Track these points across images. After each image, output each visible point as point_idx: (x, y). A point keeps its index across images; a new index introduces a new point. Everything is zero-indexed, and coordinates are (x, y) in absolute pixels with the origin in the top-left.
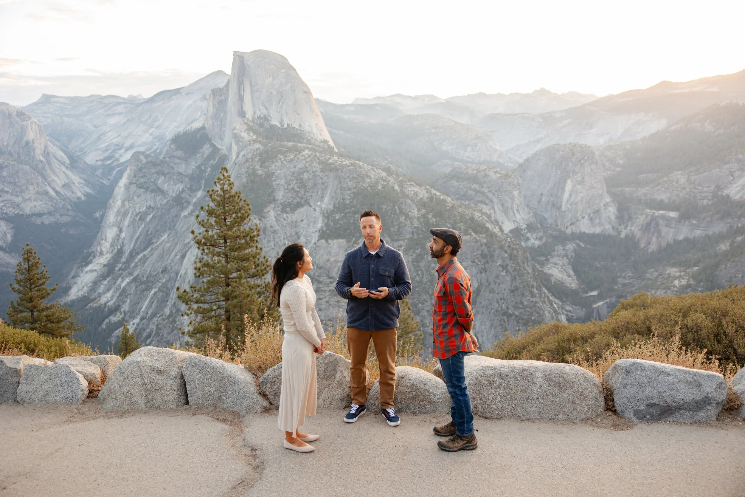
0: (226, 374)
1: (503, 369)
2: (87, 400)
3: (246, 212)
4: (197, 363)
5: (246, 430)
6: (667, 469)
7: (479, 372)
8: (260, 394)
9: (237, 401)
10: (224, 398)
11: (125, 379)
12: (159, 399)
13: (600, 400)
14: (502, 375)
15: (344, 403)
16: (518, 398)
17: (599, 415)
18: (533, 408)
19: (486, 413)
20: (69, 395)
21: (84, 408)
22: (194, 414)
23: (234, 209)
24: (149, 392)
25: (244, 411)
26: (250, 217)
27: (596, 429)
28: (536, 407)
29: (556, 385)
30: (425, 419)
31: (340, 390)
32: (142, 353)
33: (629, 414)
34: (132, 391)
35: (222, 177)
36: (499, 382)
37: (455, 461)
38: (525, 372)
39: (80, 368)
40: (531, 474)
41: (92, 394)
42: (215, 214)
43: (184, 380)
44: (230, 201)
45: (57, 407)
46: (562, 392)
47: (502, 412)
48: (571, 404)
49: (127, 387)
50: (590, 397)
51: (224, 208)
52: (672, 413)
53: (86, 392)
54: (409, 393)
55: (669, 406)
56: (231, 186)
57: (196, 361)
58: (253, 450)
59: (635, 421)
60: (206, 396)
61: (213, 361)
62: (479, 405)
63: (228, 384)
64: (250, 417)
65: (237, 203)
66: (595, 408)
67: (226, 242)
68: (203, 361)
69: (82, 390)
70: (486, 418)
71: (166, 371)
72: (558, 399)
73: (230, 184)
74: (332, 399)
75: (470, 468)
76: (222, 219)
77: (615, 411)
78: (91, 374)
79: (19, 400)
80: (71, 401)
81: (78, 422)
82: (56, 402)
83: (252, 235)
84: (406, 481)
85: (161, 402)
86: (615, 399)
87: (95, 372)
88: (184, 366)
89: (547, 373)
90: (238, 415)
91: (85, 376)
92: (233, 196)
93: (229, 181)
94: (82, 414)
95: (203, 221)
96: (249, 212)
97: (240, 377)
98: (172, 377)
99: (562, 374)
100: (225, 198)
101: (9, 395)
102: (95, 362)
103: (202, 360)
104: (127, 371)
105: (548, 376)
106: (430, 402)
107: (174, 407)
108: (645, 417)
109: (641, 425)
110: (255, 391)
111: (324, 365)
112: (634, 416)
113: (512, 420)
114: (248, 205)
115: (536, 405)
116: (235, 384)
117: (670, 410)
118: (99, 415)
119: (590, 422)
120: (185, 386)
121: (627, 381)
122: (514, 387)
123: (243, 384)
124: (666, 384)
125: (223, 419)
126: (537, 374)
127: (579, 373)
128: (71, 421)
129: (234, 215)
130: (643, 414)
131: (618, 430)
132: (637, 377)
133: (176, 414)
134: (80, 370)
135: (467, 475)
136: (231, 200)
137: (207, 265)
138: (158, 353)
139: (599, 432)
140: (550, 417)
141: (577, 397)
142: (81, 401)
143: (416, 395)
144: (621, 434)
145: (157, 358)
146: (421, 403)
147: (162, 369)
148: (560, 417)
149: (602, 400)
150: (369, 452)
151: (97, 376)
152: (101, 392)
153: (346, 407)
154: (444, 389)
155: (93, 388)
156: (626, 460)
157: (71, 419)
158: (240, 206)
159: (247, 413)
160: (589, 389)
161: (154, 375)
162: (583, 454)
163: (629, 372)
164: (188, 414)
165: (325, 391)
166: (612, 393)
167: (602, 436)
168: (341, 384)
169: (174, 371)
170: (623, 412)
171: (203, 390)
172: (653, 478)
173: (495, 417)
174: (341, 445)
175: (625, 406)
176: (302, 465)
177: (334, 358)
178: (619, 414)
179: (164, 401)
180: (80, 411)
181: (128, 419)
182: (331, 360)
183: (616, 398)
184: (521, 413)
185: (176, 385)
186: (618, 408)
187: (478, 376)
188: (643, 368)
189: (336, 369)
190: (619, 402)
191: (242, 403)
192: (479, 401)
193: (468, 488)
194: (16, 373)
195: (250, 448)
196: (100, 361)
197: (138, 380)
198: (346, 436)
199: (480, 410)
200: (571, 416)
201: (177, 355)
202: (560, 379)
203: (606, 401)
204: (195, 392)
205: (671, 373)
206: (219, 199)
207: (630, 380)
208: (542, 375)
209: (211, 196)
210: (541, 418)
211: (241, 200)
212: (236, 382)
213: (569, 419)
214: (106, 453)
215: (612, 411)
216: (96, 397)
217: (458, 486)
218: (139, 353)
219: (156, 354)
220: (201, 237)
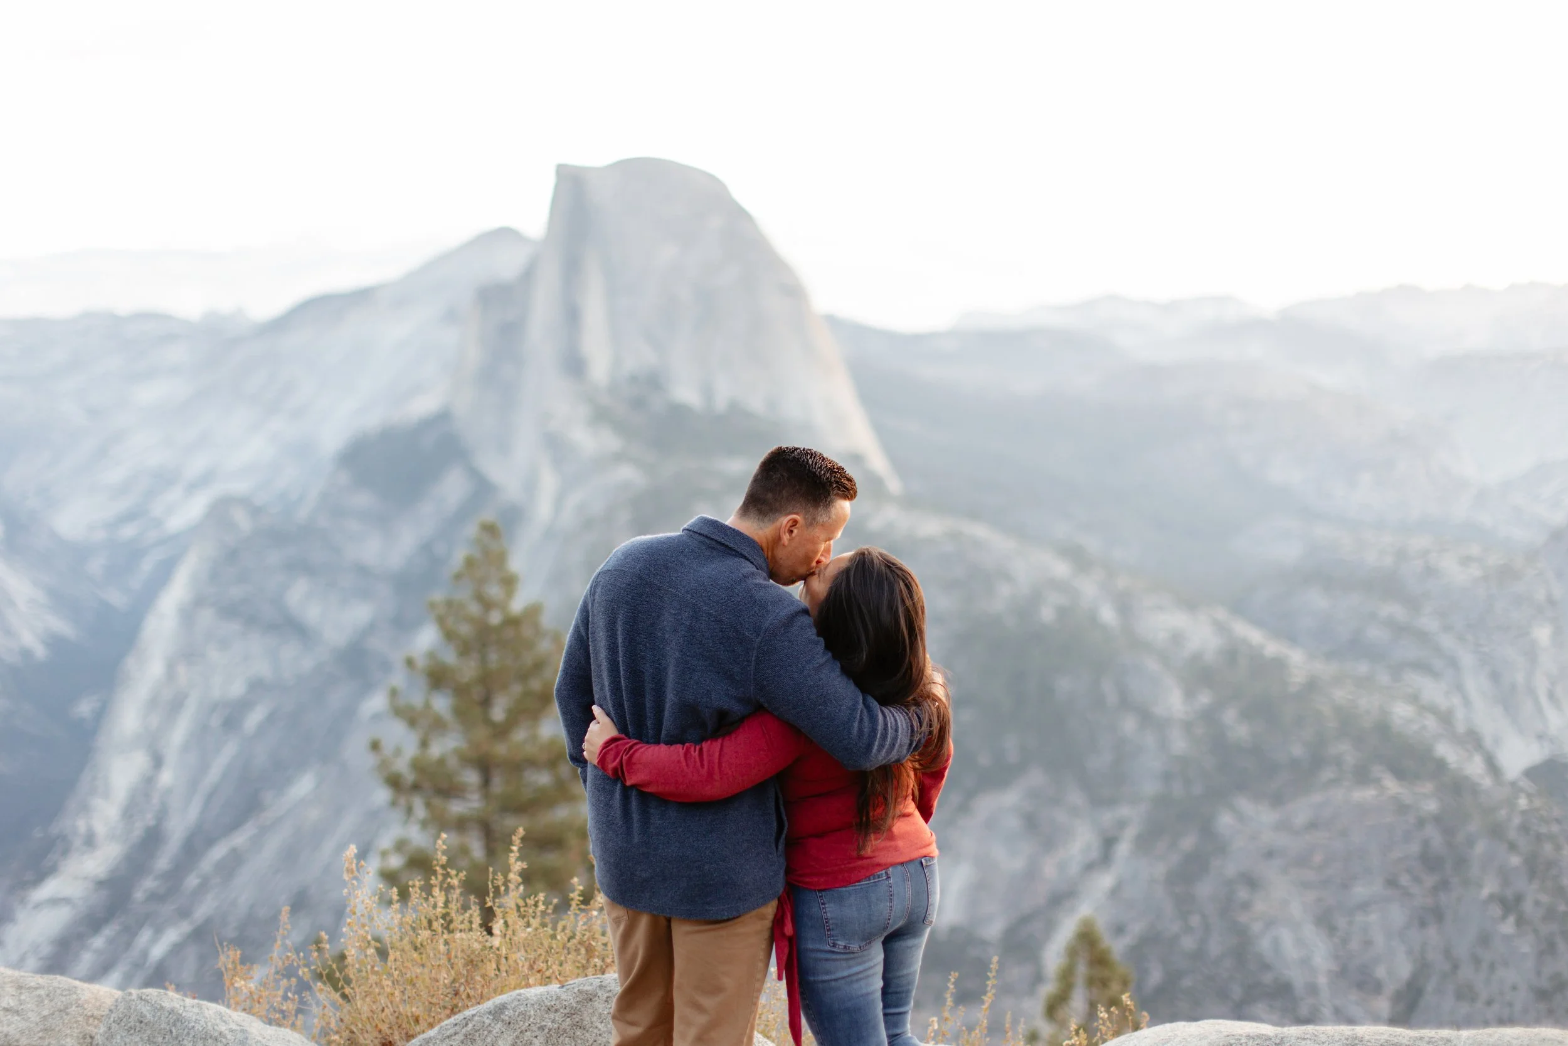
4: (149, 1020)
42: (454, 684)
44: (504, 640)
51: (484, 660)
56: (510, 585)
57: (145, 1010)
61: (207, 1013)
67: (486, 782)
68: (172, 1011)
73: (506, 580)
76: (476, 701)
93: (503, 568)
95: (412, 706)
100: (486, 629)
103: (167, 1005)
129: (517, 689)
136: (509, 633)
138: (20, 987)
145: (12, 1003)
158: (539, 655)
201: (87, 995)
206: (465, 629)
209: (441, 619)
211: (542, 634)
219: (12, 991)
220: (402, 766)
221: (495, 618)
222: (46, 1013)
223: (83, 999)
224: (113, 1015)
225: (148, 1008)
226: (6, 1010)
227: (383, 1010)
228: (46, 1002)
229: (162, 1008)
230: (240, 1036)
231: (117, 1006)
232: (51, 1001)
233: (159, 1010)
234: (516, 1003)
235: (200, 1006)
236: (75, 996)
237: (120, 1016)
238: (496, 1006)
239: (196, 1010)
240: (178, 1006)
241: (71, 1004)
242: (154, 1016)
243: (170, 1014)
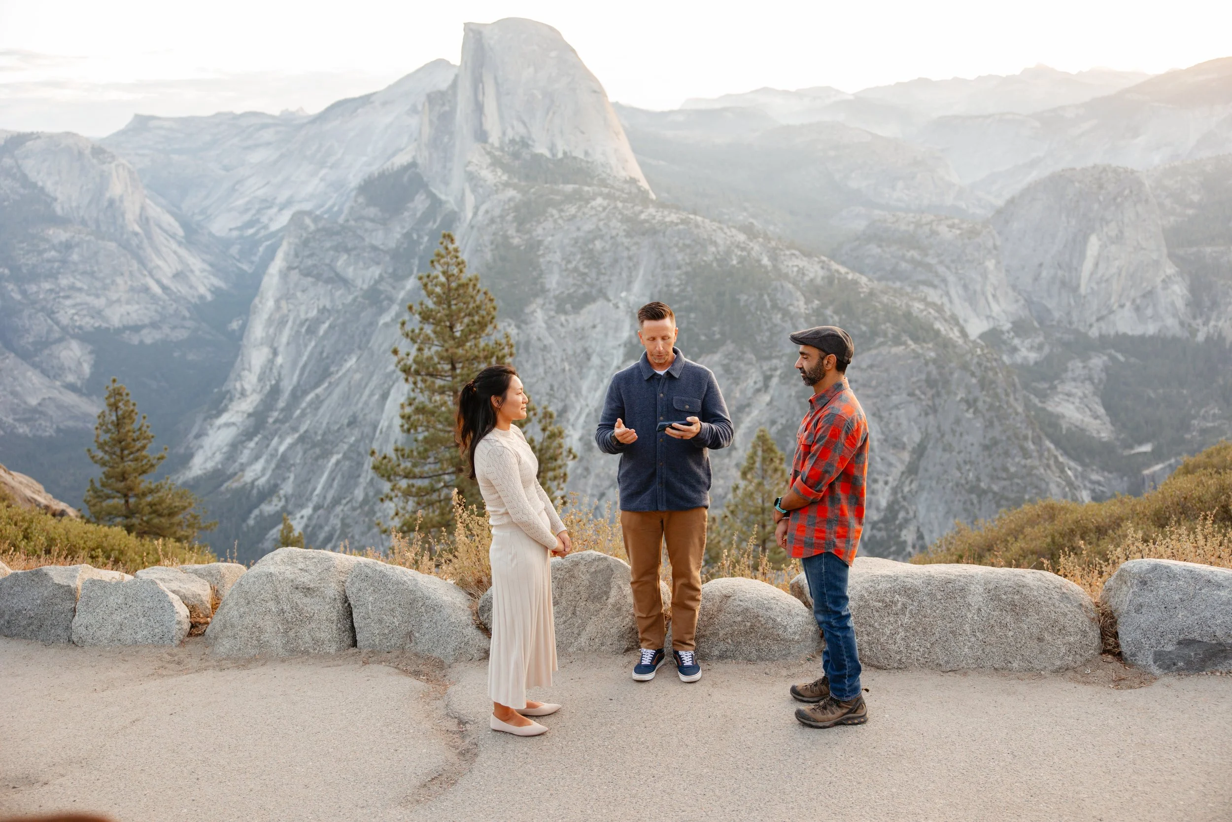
0: (419, 594)
1: (910, 580)
2: (187, 639)
3: (488, 314)
4: (370, 574)
5: (452, 689)
6: (1203, 756)
7: (866, 585)
8: (478, 627)
9: (438, 641)
10: (417, 635)
11: (248, 603)
12: (307, 638)
13: (1091, 634)
14: (908, 591)
15: (625, 643)
16: (937, 630)
17: (1088, 661)
18: (965, 650)
19: (877, 658)
20: (157, 630)
21: (182, 653)
22: (365, 663)
23: (467, 308)
24: (291, 625)
25: (451, 658)
26: (494, 321)
27: (1081, 688)
28: (971, 648)
29: (1009, 608)
30: (767, 670)
31: (616, 620)
32: (278, 559)
33: (1146, 659)
34: (261, 623)
35: (443, 252)
36: (903, 604)
37: (813, 743)
38: (950, 585)
39: (175, 586)
40: (949, 764)
41: (196, 629)
42: (434, 319)
43: (349, 604)
44: (459, 295)
45: (137, 652)
46: (1018, 620)
47: (908, 658)
48: (1035, 641)
49: (252, 617)
50: (1072, 630)
51: (449, 306)
52: (1226, 658)
53: (186, 626)
54: (740, 623)
55: (1220, 644)
56: (461, 266)
57: (368, 571)
58: (461, 722)
59: (1155, 670)
60: (386, 631)
61: (397, 572)
62: (865, 645)
63: (423, 609)
64: (460, 667)
65: (472, 297)
66: (1082, 648)
67: (454, 368)
68: (381, 571)
69: (179, 623)
70: (878, 668)
71: (318, 590)
72: (1011, 633)
73: (459, 264)
74: (604, 636)
75: (838, 755)
76: (446, 326)
77: (1120, 654)
78: (195, 596)
79: (75, 640)
80: (160, 641)
81: (172, 676)
82: (135, 642)
83: (500, 354)
84: (723, 776)
85: (311, 643)
86: (1120, 633)
87: (200, 592)
88: (349, 580)
89: (991, 587)
90: (440, 665)
91: (184, 599)
92: (464, 286)
93: (457, 257)
94: (179, 663)
95: (413, 331)
96: (494, 313)
97: (445, 598)
98: (327, 600)
99: (1019, 588)
100: (450, 289)
101: (59, 632)
102: (200, 575)
103: (379, 569)
104: (253, 590)
105: (993, 592)
106: (777, 639)
107: (332, 651)
108: (1174, 664)
109: (1166, 680)
110: (470, 622)
111: (588, 576)
112: (1155, 663)
113: (926, 671)
114: (491, 300)
115: (970, 644)
116: (434, 610)
117: (1222, 651)
118: (207, 664)
119: (1070, 674)
120: (351, 614)
121: (1141, 600)
122: (929, 611)
123: (449, 611)
124: (1215, 604)
125: (415, 671)
126: (972, 588)
127: (1052, 586)
128: (159, 675)
129: (466, 320)
130: (1171, 659)
131: (1122, 688)
132: (1161, 592)
133: (336, 663)
134: (175, 588)
135: (833, 766)
136: (461, 291)
137: (421, 410)
138: (305, 558)
139: (1086, 692)
140: (996, 666)
141: (1047, 629)
142: (178, 642)
143: (752, 627)
144: (1126, 695)
145: (303, 566)
146: (761, 642)
147: (312, 586)
148: (1015, 665)
149: (1094, 635)
150: (662, 726)
151: (204, 598)
152: (210, 626)
153: (628, 650)
154: (803, 616)
155: (198, 620)
156: (1129, 741)
157: (160, 671)
158: (478, 303)
159: (456, 660)
160: (1070, 615)
161: (298, 597)
162: (1050, 730)
163: (1145, 583)
164: (356, 663)
165: (591, 622)
166: (1116, 622)
167: (1091, 699)
168: (619, 609)
169: (332, 590)
170: (1134, 655)
171: (380, 621)
172: (1174, 772)
173: (896, 665)
174: (614, 714)
175: (1139, 647)
176: (544, 748)
177: (606, 564)
178: (1126, 659)
179: (316, 641)
180: (176, 658)
181: (254, 671)
182: (602, 567)
183: (1121, 630)
184: (942, 658)
185: (335, 614)
186: (1124, 648)
187: (864, 592)
188: (1171, 575)
189: (609, 584)
190: (1127, 638)
191: (448, 643)
192: (866, 638)
193: (832, 789)
194: (70, 593)
195: (456, 720)
196: (210, 574)
197: (272, 605)
198: (625, 698)
199: (868, 653)
200: (1036, 664)
201: (337, 562)
202: (1016, 597)
203: (1103, 635)
204: (368, 625)
205: (1226, 583)
206: (438, 290)
207: (1148, 597)
208: (981, 590)
209: (425, 285)
210: (979, 667)
211: (479, 291)
212: (436, 608)
213: (1030, 670)
214: (214, 727)
215: (1114, 654)
216: (203, 634)
217: (814, 784)
218: (272, 559)
219: (301, 560)
220: (410, 361)
221: (454, 285)
223: (334, 562)
224: (353, 573)
230: (414, 582)
236: (331, 561)
241: (331, 565)
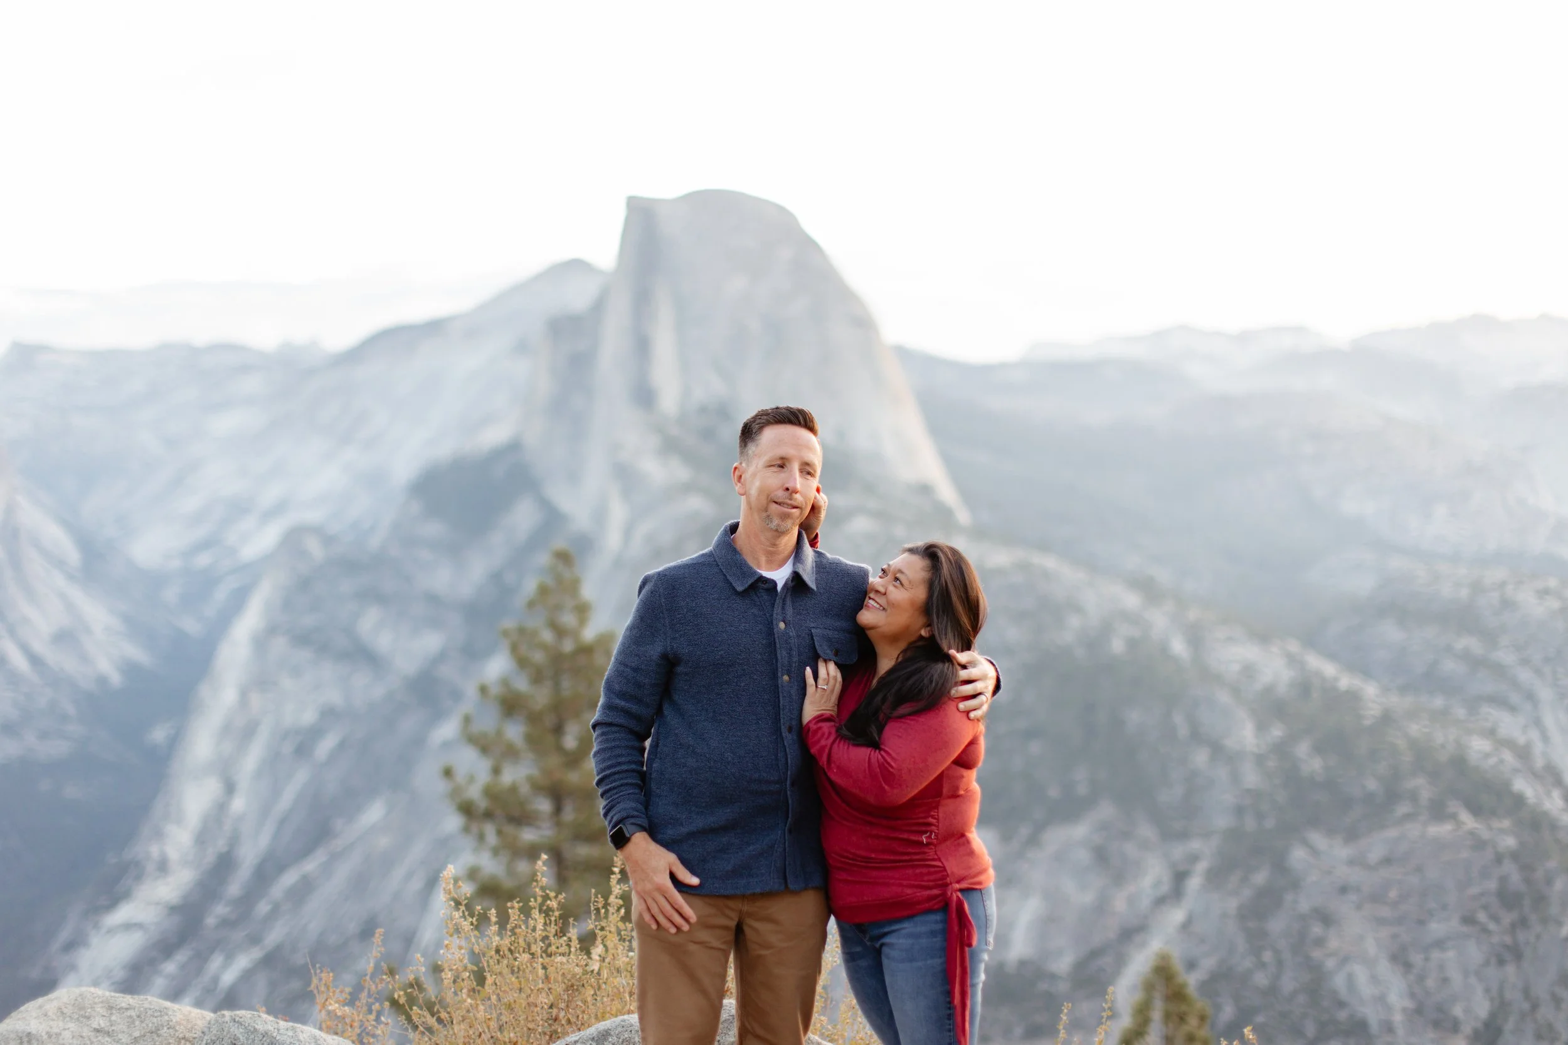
42: (527, 712)
44: (576, 668)
56: (583, 613)
57: (238, 1032)
68: (265, 1034)
73: (579, 608)
76: (548, 728)
92: (587, 651)
93: (576, 595)
95: (485, 734)
100: (559, 656)
103: (260, 1027)
136: (581, 660)
138: (111, 1008)
145: (103, 1023)
201: (180, 1018)
206: (538, 657)
209: (514, 646)
218: (40, 1007)
219: (103, 1012)
220: (474, 793)
221: (568, 646)
222: (137, 1034)
223: (174, 1021)
224: (206, 1037)
225: (241, 1030)
226: (97, 1031)
227: (480, 1035)
228: (137, 1023)
229: (255, 1030)
231: (209, 1028)
232: (142, 1022)
233: (252, 1033)
234: (620, 1029)
235: (293, 1029)
236: (166, 1018)
237: (213, 1038)
238: (600, 1032)
239: (290, 1033)
240: (271, 1028)
241: (163, 1026)
242: (247, 1039)
243: (264, 1036)
